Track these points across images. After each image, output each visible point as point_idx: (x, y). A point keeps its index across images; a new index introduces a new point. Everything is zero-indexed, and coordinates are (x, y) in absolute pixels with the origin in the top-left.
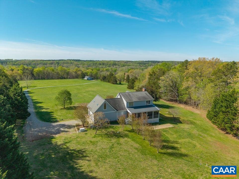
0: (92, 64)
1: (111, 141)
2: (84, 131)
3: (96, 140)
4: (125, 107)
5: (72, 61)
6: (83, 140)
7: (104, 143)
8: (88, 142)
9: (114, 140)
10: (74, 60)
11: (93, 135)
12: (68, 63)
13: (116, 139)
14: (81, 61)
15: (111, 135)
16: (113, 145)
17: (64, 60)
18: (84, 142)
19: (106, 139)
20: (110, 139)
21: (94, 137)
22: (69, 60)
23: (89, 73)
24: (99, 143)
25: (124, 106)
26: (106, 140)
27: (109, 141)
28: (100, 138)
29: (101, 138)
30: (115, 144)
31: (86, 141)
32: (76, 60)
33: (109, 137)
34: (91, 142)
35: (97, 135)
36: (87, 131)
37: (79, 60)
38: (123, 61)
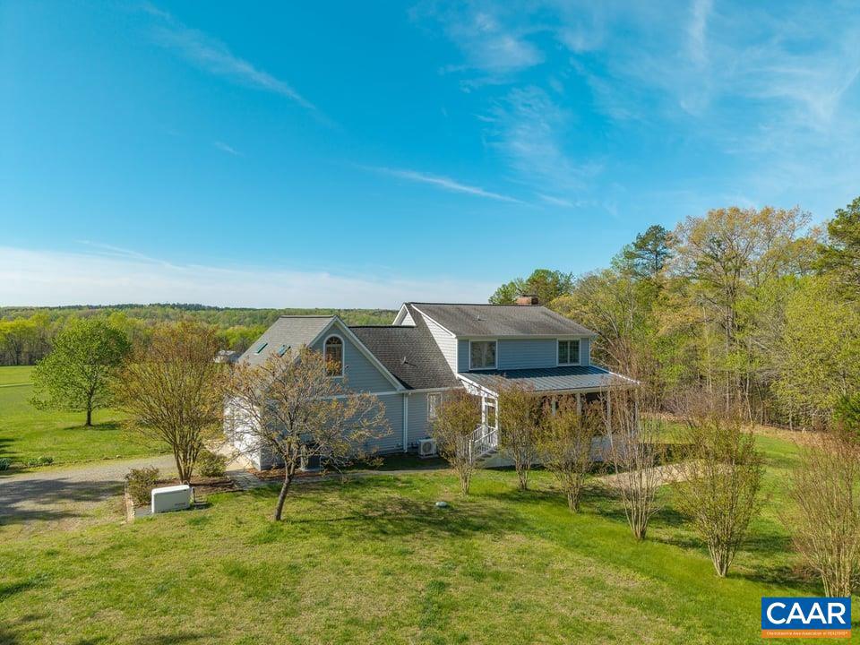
0: (248, 319)
1: (416, 562)
2: (188, 509)
3: (287, 558)
4: (451, 373)
5: (171, 311)
6: (171, 562)
7: (359, 573)
8: (207, 575)
9: (433, 552)
10: (179, 306)
11: (259, 528)
12: (153, 316)
13: (448, 545)
14: (204, 309)
15: (396, 520)
16: (442, 586)
17: (137, 306)
18: (174, 574)
19: (368, 545)
20: (396, 543)
21: (269, 541)
22: (159, 305)
23: (234, 339)
24: (313, 583)
25: (440, 368)
26: (365, 555)
27: (397, 562)
28: (316, 539)
29: (326, 540)
30: (450, 580)
31: (195, 572)
32: (188, 308)
33: (385, 533)
34: (240, 573)
35: (287, 527)
36: (208, 506)
37: (198, 308)
38: (366, 311)
